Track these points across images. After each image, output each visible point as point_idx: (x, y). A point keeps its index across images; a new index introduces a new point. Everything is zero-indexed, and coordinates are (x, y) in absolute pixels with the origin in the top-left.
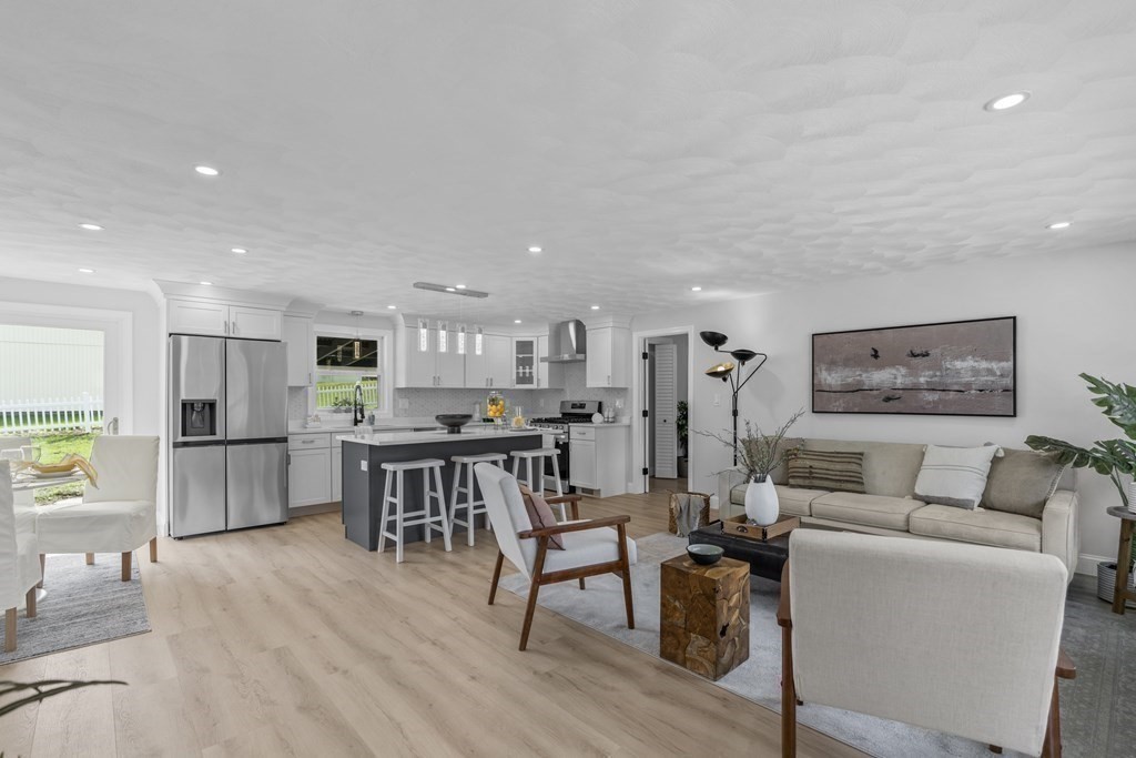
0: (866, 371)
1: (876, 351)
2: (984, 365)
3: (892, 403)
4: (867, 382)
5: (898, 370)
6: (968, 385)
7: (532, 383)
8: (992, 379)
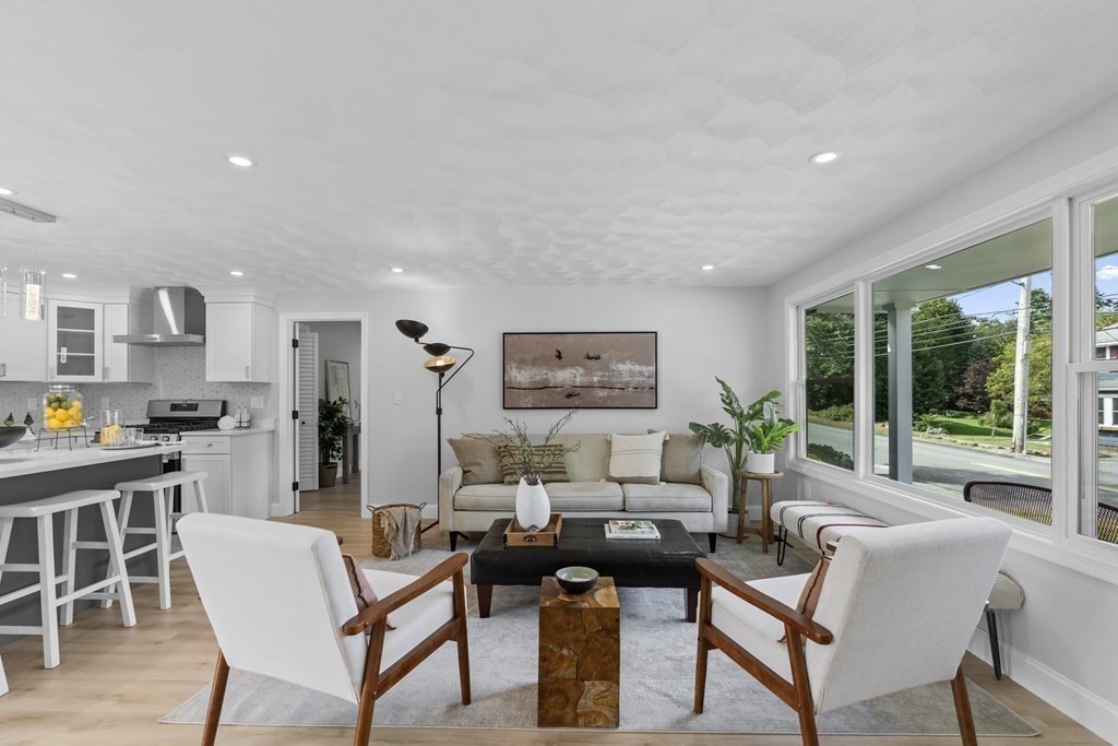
0: (551, 370)
1: (559, 353)
2: (637, 368)
3: (573, 399)
4: (552, 381)
5: (577, 370)
6: (627, 384)
7: (92, 373)
8: (642, 379)
